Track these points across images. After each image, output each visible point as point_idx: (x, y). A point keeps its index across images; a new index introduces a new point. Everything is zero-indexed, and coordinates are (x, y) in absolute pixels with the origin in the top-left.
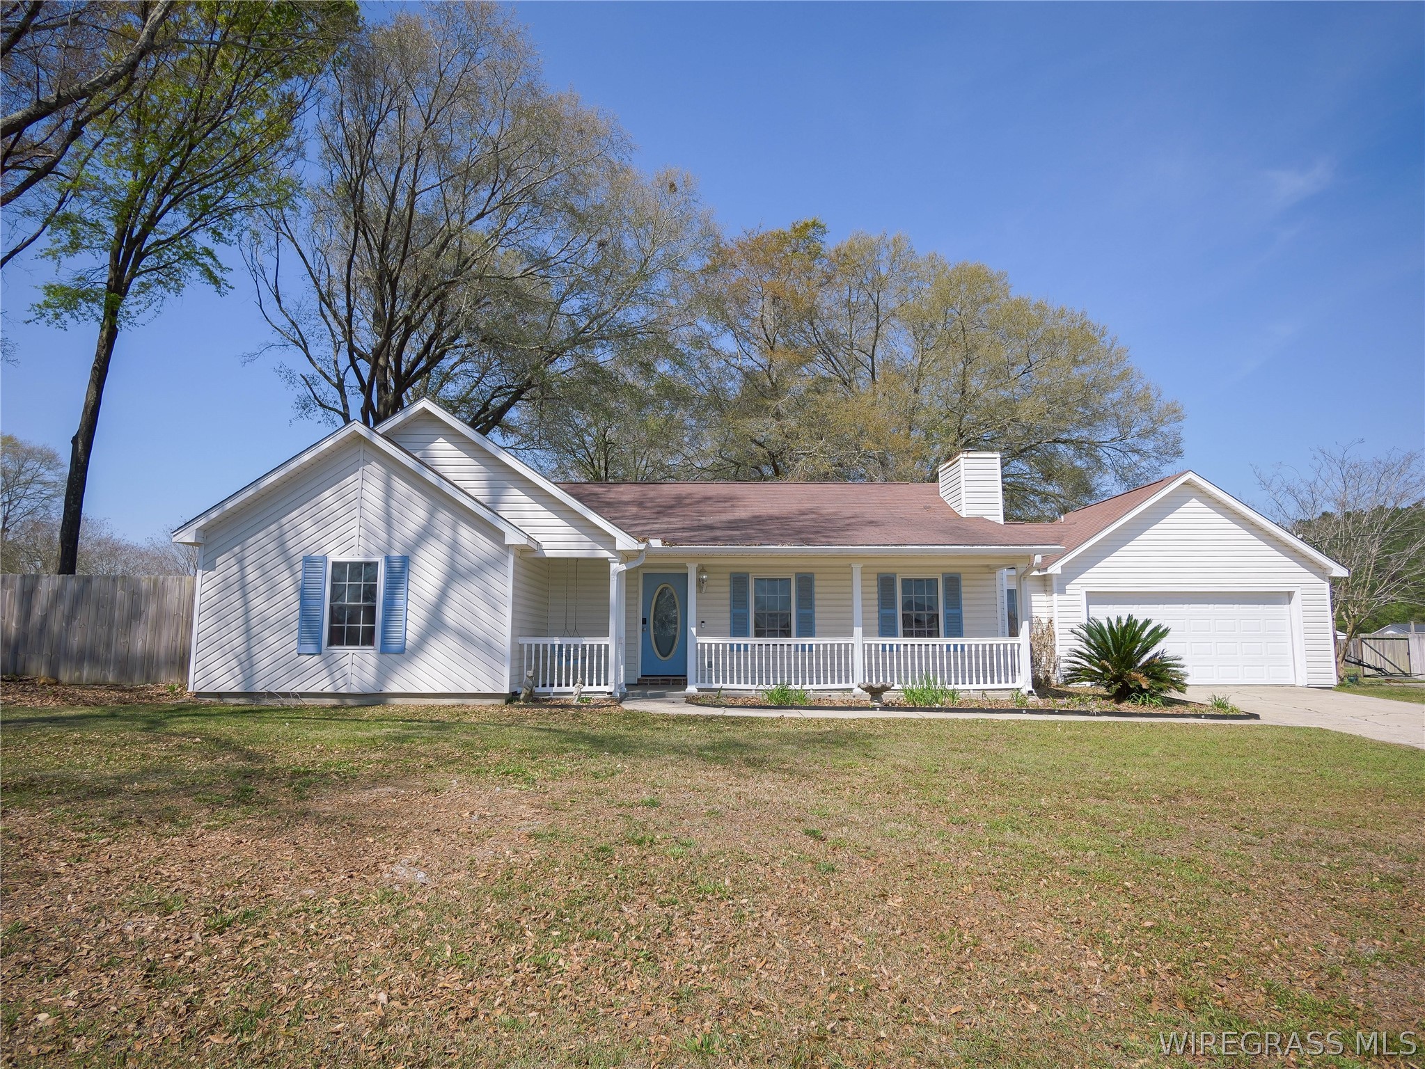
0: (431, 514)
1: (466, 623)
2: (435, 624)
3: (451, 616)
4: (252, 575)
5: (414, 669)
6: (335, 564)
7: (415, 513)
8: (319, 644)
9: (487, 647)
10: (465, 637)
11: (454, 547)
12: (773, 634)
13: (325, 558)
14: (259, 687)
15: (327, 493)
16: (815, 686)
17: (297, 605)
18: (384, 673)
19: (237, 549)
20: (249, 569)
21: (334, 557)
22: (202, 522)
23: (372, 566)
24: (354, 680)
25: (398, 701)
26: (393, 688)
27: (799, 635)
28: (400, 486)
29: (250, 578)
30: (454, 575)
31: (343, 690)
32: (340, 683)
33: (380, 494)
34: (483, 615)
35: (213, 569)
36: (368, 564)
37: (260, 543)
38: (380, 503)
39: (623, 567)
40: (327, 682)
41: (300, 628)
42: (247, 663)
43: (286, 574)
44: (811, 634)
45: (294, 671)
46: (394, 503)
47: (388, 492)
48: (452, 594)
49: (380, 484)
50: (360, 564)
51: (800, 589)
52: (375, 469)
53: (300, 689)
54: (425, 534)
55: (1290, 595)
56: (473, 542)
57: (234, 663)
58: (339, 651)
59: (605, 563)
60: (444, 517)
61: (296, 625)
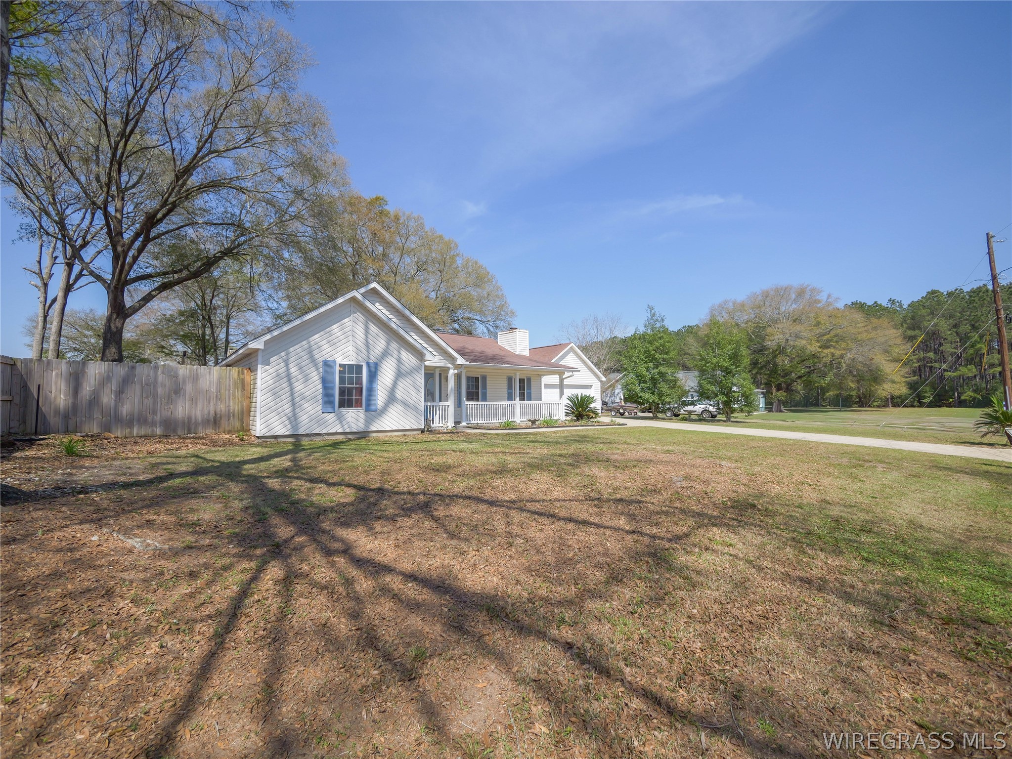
0: (388, 344)
1: (406, 397)
2: (392, 399)
3: (399, 394)
4: (293, 370)
5: (382, 419)
6: (341, 365)
7: (380, 343)
8: (333, 407)
9: (415, 409)
10: (405, 404)
11: (399, 361)
12: (472, 400)
13: (334, 362)
14: (301, 431)
15: (335, 326)
16: (486, 422)
17: (320, 386)
18: (368, 421)
19: (283, 354)
20: (291, 365)
21: (340, 361)
22: (268, 337)
23: (359, 367)
24: (353, 425)
25: (374, 435)
26: (373, 429)
27: (482, 401)
28: (373, 328)
29: (292, 370)
30: (400, 374)
31: (348, 430)
32: (346, 427)
33: (363, 331)
34: (412, 393)
35: (268, 364)
36: (357, 366)
37: (297, 350)
38: (363, 336)
39: (456, 371)
40: (339, 426)
41: (323, 398)
42: (294, 419)
43: (313, 369)
44: (486, 400)
45: (320, 422)
46: (370, 336)
47: (367, 330)
48: (399, 383)
49: (363, 326)
50: (352, 366)
51: (482, 381)
52: (359, 317)
53: (324, 431)
54: (385, 354)
55: (591, 386)
56: (408, 359)
57: (285, 418)
58: (344, 411)
59: (449, 368)
60: (394, 345)
61: (320, 397)
